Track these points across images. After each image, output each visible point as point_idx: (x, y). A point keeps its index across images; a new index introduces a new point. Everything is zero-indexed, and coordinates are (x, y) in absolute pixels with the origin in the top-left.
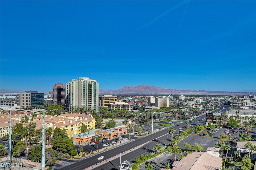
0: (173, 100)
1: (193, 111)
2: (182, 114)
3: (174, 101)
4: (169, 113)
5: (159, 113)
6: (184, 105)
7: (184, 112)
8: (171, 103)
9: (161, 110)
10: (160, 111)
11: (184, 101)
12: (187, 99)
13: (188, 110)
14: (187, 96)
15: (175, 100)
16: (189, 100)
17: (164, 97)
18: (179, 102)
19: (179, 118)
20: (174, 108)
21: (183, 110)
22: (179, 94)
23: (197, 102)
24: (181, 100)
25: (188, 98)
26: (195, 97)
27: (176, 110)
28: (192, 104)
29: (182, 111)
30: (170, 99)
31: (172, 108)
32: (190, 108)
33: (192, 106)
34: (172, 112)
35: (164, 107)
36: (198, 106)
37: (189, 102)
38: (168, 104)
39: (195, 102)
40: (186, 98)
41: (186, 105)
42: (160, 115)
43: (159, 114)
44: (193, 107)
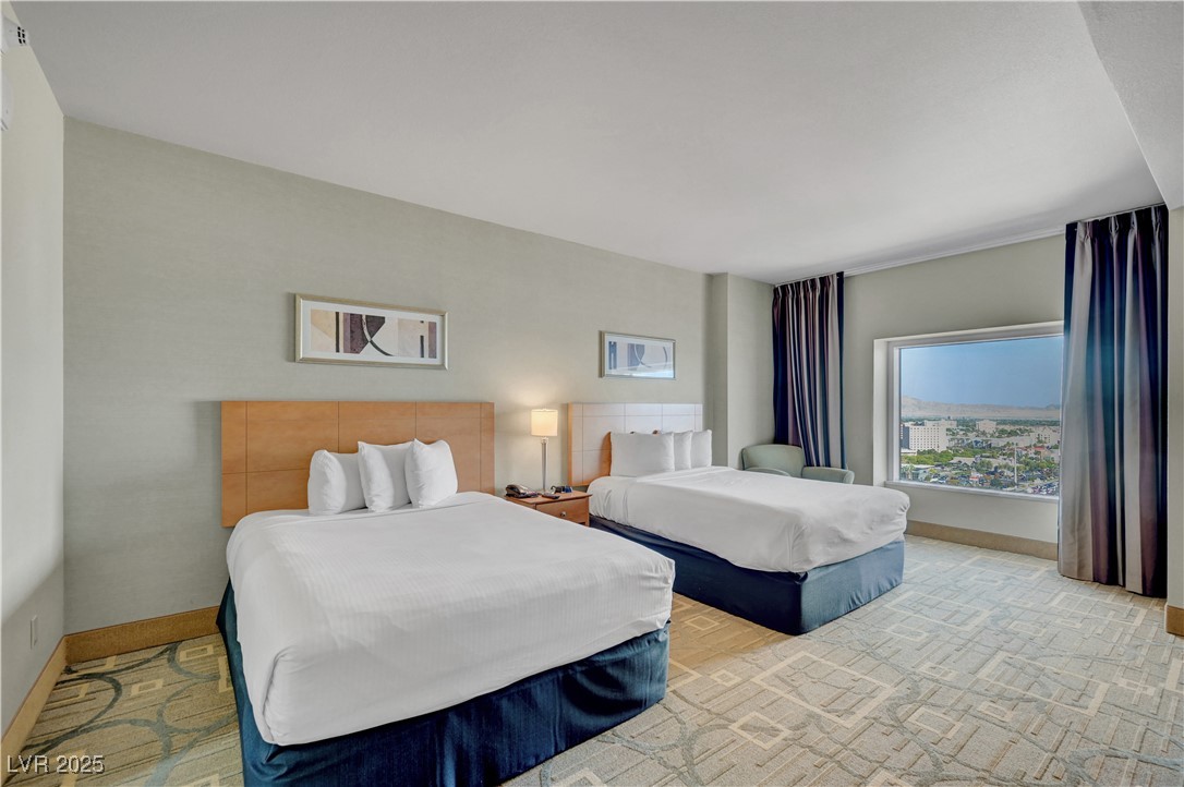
0: (958, 433)
1: (1027, 464)
2: (992, 473)
3: (958, 437)
4: (946, 468)
5: (916, 466)
6: (994, 448)
7: (996, 468)
8: (952, 440)
9: (923, 458)
10: (918, 463)
11: (992, 436)
12: (1003, 431)
13: (1013, 463)
14: (1004, 422)
15: (962, 433)
16: (1012, 434)
17: (929, 424)
18: (978, 439)
19: (981, 481)
20: (962, 455)
21: (995, 462)
22: (975, 416)
23: (1040, 442)
24: (984, 433)
25: (1008, 428)
26: (1032, 425)
27: (969, 461)
28: (1022, 445)
29: (989, 464)
30: (948, 430)
31: (955, 455)
32: (1019, 457)
33: (1024, 453)
34: (958, 466)
35: (930, 452)
36: (1044, 452)
37: (1012, 439)
38: (942, 444)
39: (1035, 441)
40: (1001, 427)
41: (1002, 448)
42: (921, 471)
43: (918, 469)
44: (1027, 455)
